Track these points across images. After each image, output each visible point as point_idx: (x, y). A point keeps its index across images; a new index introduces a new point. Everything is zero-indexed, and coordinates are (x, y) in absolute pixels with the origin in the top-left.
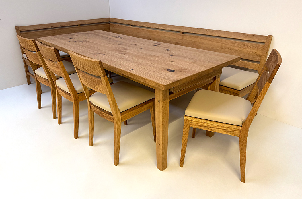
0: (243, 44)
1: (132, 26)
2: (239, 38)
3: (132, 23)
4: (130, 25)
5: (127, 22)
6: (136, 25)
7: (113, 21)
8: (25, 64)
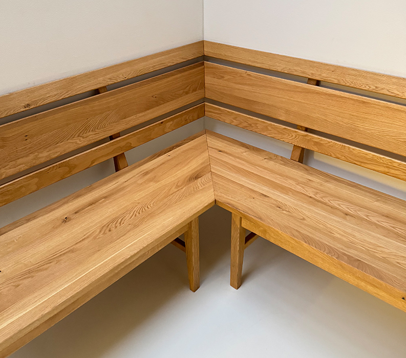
1: (318, 83)
3: (324, 75)
4: (310, 81)
5: (296, 68)
6: (348, 84)
7: (221, 54)
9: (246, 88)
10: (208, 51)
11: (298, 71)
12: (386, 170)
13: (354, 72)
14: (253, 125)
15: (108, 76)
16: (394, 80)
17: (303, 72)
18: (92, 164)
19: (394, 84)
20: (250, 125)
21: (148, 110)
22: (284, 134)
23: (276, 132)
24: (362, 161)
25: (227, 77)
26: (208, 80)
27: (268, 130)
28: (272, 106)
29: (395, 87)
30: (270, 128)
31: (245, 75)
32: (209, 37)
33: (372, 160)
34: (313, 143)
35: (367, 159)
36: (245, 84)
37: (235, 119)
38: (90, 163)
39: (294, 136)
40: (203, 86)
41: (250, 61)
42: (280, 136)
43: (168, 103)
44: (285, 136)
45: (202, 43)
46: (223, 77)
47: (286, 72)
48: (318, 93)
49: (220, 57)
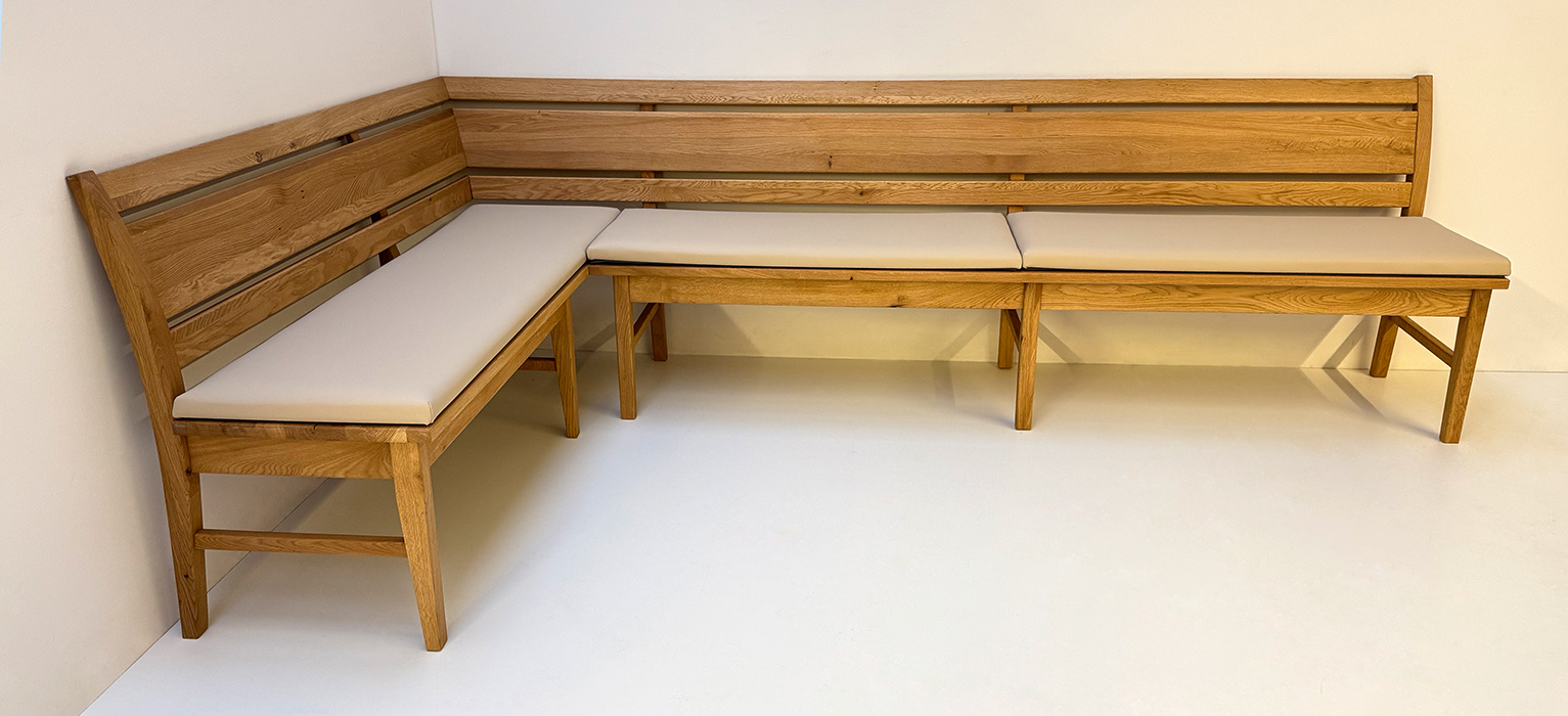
0: (1337, 120)
1: (654, 107)
2: (1313, 100)
3: (661, 95)
4: (642, 106)
5: (619, 93)
6: (697, 101)
7: (484, 93)
8: (188, 472)
9: (544, 135)
10: (454, 91)
11: (622, 96)
12: (772, 196)
13: (701, 85)
14: (570, 190)
15: (360, 114)
16: (751, 85)
17: (633, 97)
18: (372, 252)
19: (752, 89)
20: (566, 191)
21: (412, 174)
22: (626, 190)
23: (611, 190)
24: (740, 194)
25: (504, 126)
26: (468, 137)
27: (598, 190)
28: (597, 152)
29: (754, 92)
30: (600, 187)
31: (538, 117)
32: (448, 70)
33: (753, 189)
34: (671, 191)
35: (746, 190)
36: (542, 130)
37: (535, 188)
38: (369, 251)
39: (642, 189)
40: (459, 148)
41: (540, 95)
42: (620, 194)
43: (431, 169)
44: (628, 193)
45: (441, 81)
46: (496, 127)
47: (606, 100)
48: (662, 120)
49: (484, 97)
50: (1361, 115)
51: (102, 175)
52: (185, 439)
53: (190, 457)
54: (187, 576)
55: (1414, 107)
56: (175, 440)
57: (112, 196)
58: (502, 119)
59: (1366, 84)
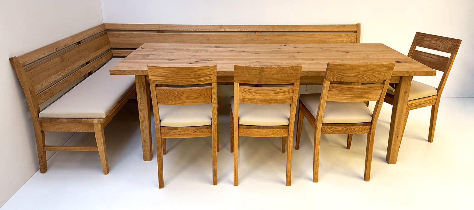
0: (337, 35)
1: (162, 31)
2: (331, 30)
3: (164, 28)
4: (159, 31)
5: (152, 28)
6: (174, 30)
8: (42, 131)
10: (107, 28)
11: (154, 29)
17: (156, 29)
19: (188, 27)
21: (96, 51)
25: (121, 37)
26: (111, 40)
31: (130, 34)
32: (106, 22)
36: (132, 38)
38: (86, 72)
40: (109, 43)
41: (131, 28)
43: (101, 49)
45: (104, 25)
46: (119, 37)
47: (149, 30)
48: (164, 35)
49: (116, 29)
50: (343, 34)
51: (18, 57)
52: (41, 123)
53: (42, 128)
54: (41, 158)
55: (356, 32)
56: (38, 123)
57: (21, 63)
58: (120, 35)
59: (344, 26)
